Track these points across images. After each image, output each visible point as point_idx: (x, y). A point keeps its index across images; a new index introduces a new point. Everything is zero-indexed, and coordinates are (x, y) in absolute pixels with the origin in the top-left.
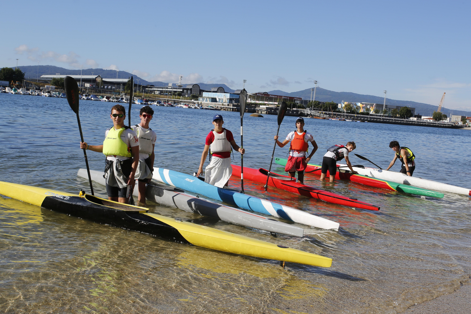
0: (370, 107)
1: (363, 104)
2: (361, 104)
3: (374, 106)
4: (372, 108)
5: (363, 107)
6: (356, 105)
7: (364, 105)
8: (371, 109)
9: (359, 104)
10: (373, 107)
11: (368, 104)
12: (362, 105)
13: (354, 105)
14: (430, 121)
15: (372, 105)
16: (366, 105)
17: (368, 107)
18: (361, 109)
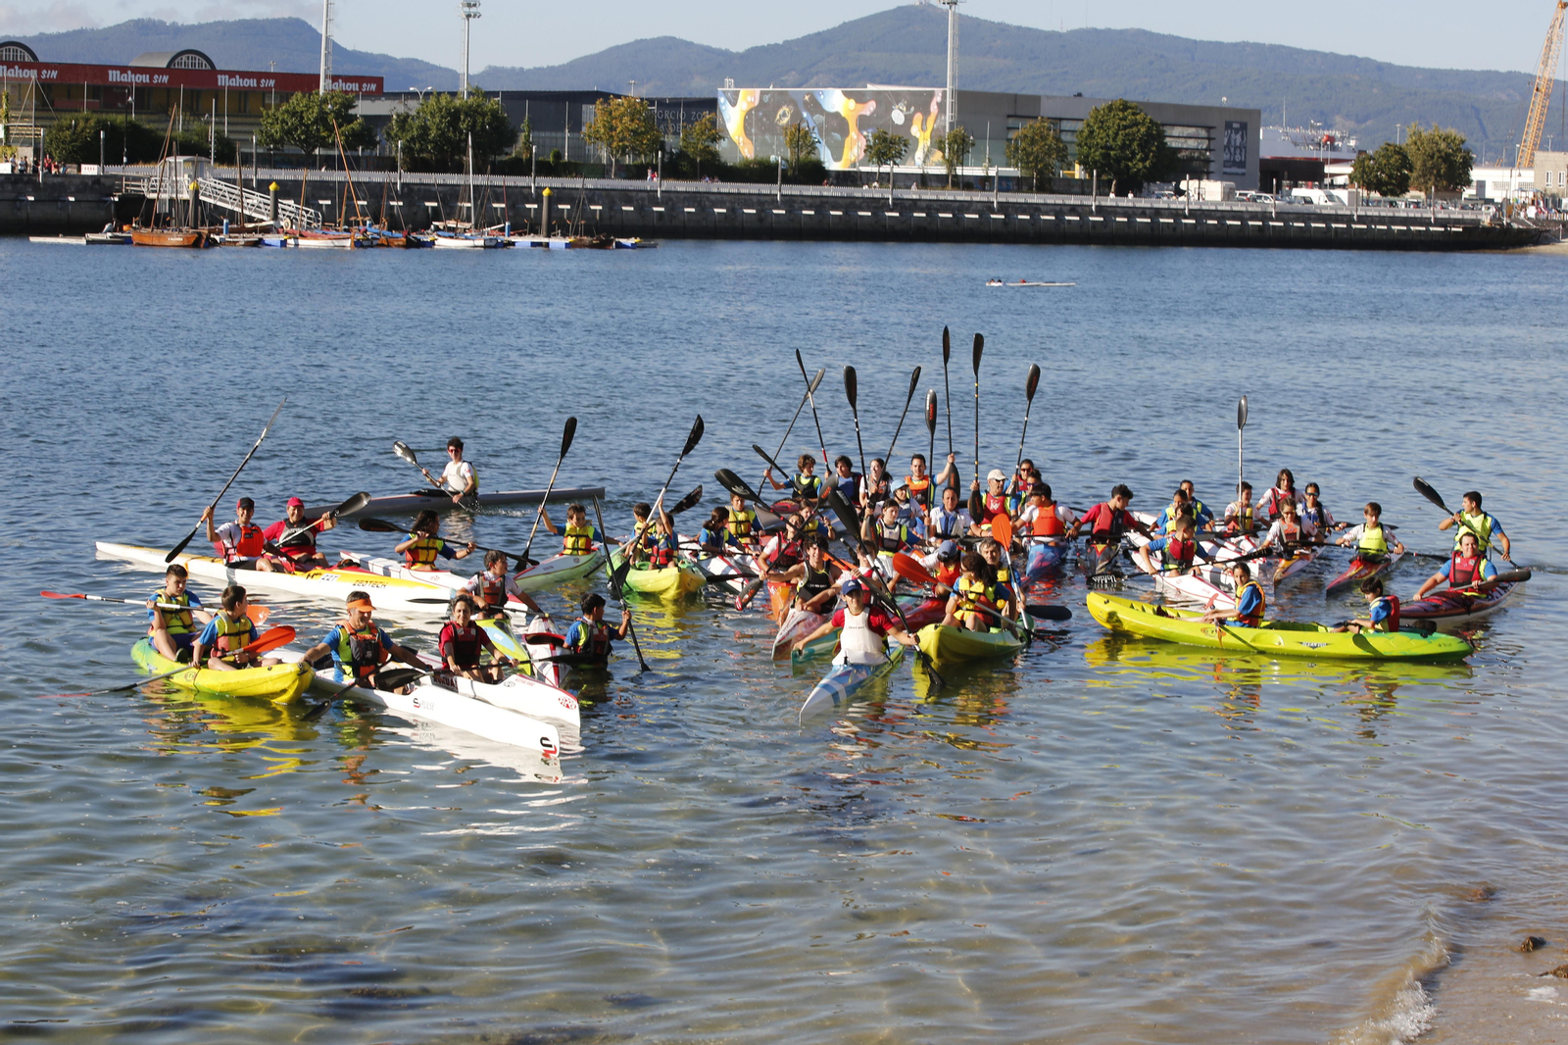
0: (909, 120)
1: (860, 98)
2: (848, 95)
3: (934, 108)
4: (924, 122)
5: (863, 122)
6: (815, 106)
7: (871, 106)
8: (915, 130)
9: (836, 101)
10: (926, 113)
11: (897, 97)
12: (852, 102)
13: (801, 106)
14: (1330, 197)
15: (921, 103)
16: (885, 102)
17: (898, 117)
18: (853, 133)
